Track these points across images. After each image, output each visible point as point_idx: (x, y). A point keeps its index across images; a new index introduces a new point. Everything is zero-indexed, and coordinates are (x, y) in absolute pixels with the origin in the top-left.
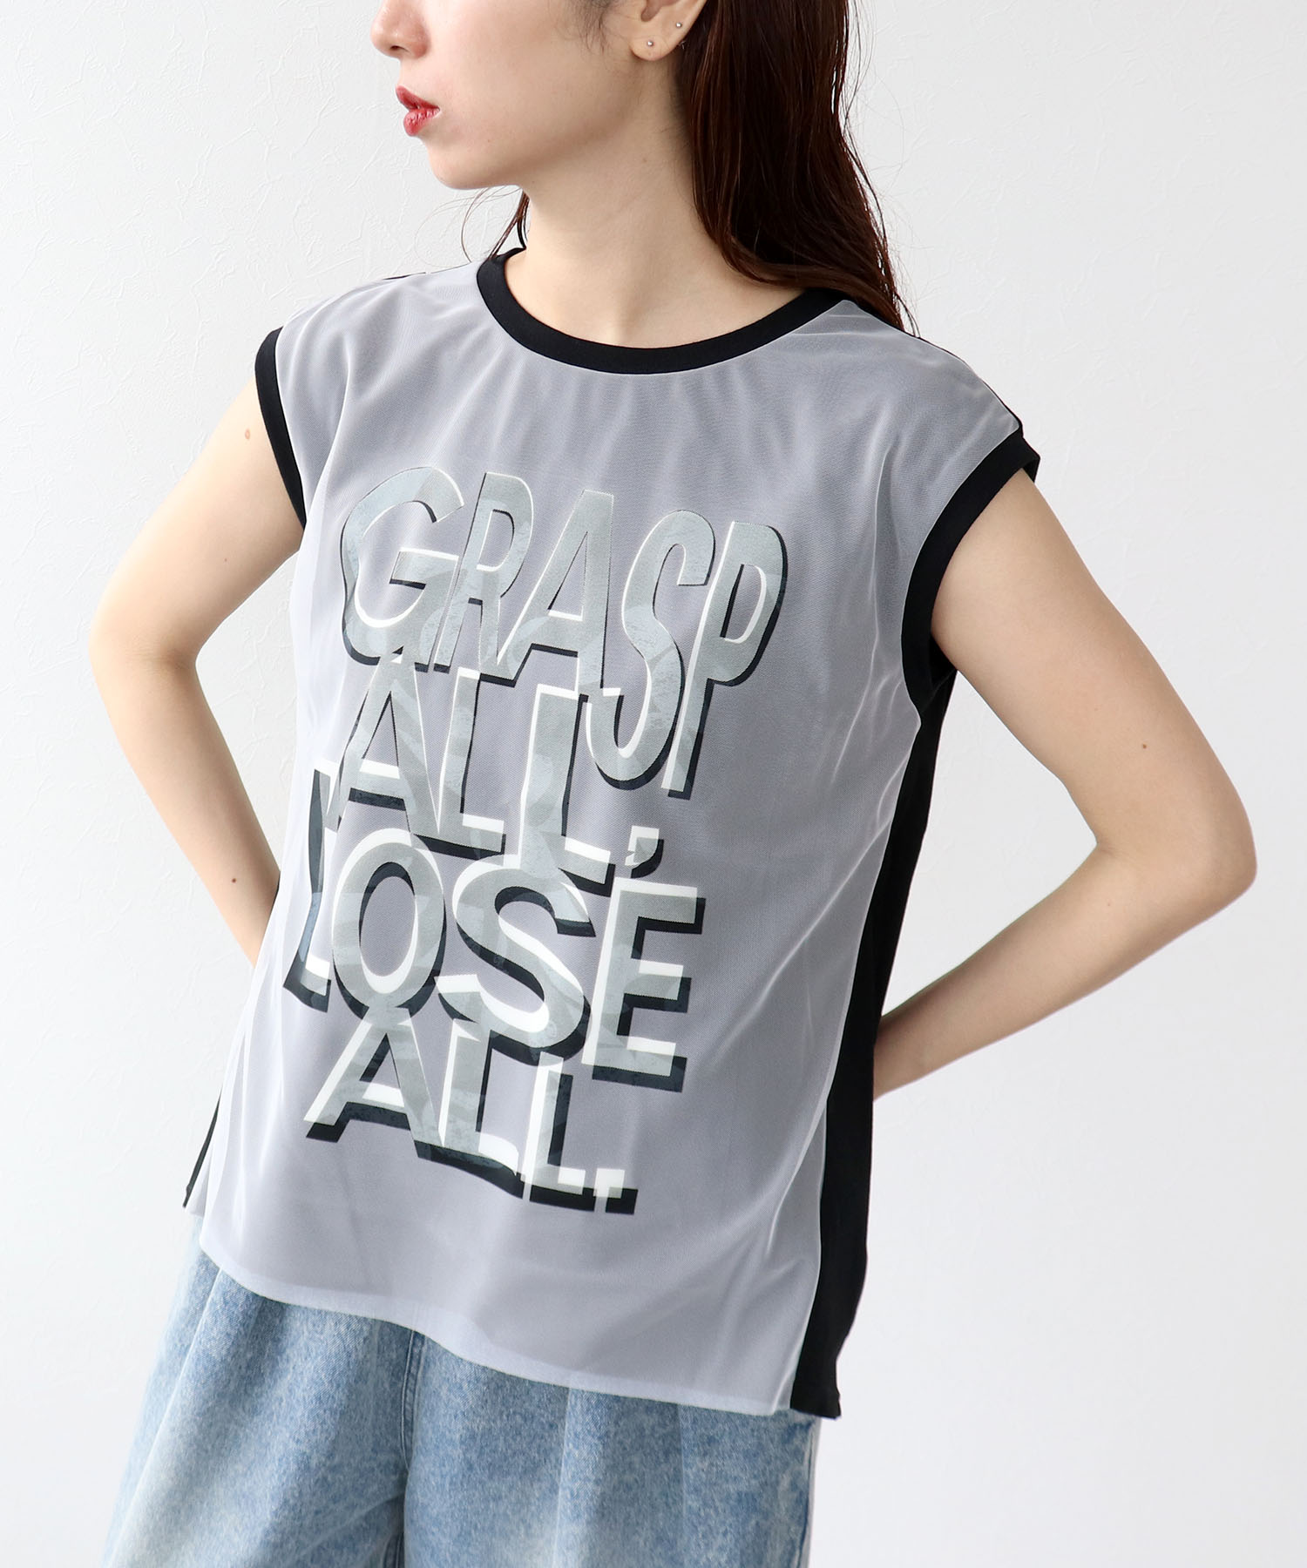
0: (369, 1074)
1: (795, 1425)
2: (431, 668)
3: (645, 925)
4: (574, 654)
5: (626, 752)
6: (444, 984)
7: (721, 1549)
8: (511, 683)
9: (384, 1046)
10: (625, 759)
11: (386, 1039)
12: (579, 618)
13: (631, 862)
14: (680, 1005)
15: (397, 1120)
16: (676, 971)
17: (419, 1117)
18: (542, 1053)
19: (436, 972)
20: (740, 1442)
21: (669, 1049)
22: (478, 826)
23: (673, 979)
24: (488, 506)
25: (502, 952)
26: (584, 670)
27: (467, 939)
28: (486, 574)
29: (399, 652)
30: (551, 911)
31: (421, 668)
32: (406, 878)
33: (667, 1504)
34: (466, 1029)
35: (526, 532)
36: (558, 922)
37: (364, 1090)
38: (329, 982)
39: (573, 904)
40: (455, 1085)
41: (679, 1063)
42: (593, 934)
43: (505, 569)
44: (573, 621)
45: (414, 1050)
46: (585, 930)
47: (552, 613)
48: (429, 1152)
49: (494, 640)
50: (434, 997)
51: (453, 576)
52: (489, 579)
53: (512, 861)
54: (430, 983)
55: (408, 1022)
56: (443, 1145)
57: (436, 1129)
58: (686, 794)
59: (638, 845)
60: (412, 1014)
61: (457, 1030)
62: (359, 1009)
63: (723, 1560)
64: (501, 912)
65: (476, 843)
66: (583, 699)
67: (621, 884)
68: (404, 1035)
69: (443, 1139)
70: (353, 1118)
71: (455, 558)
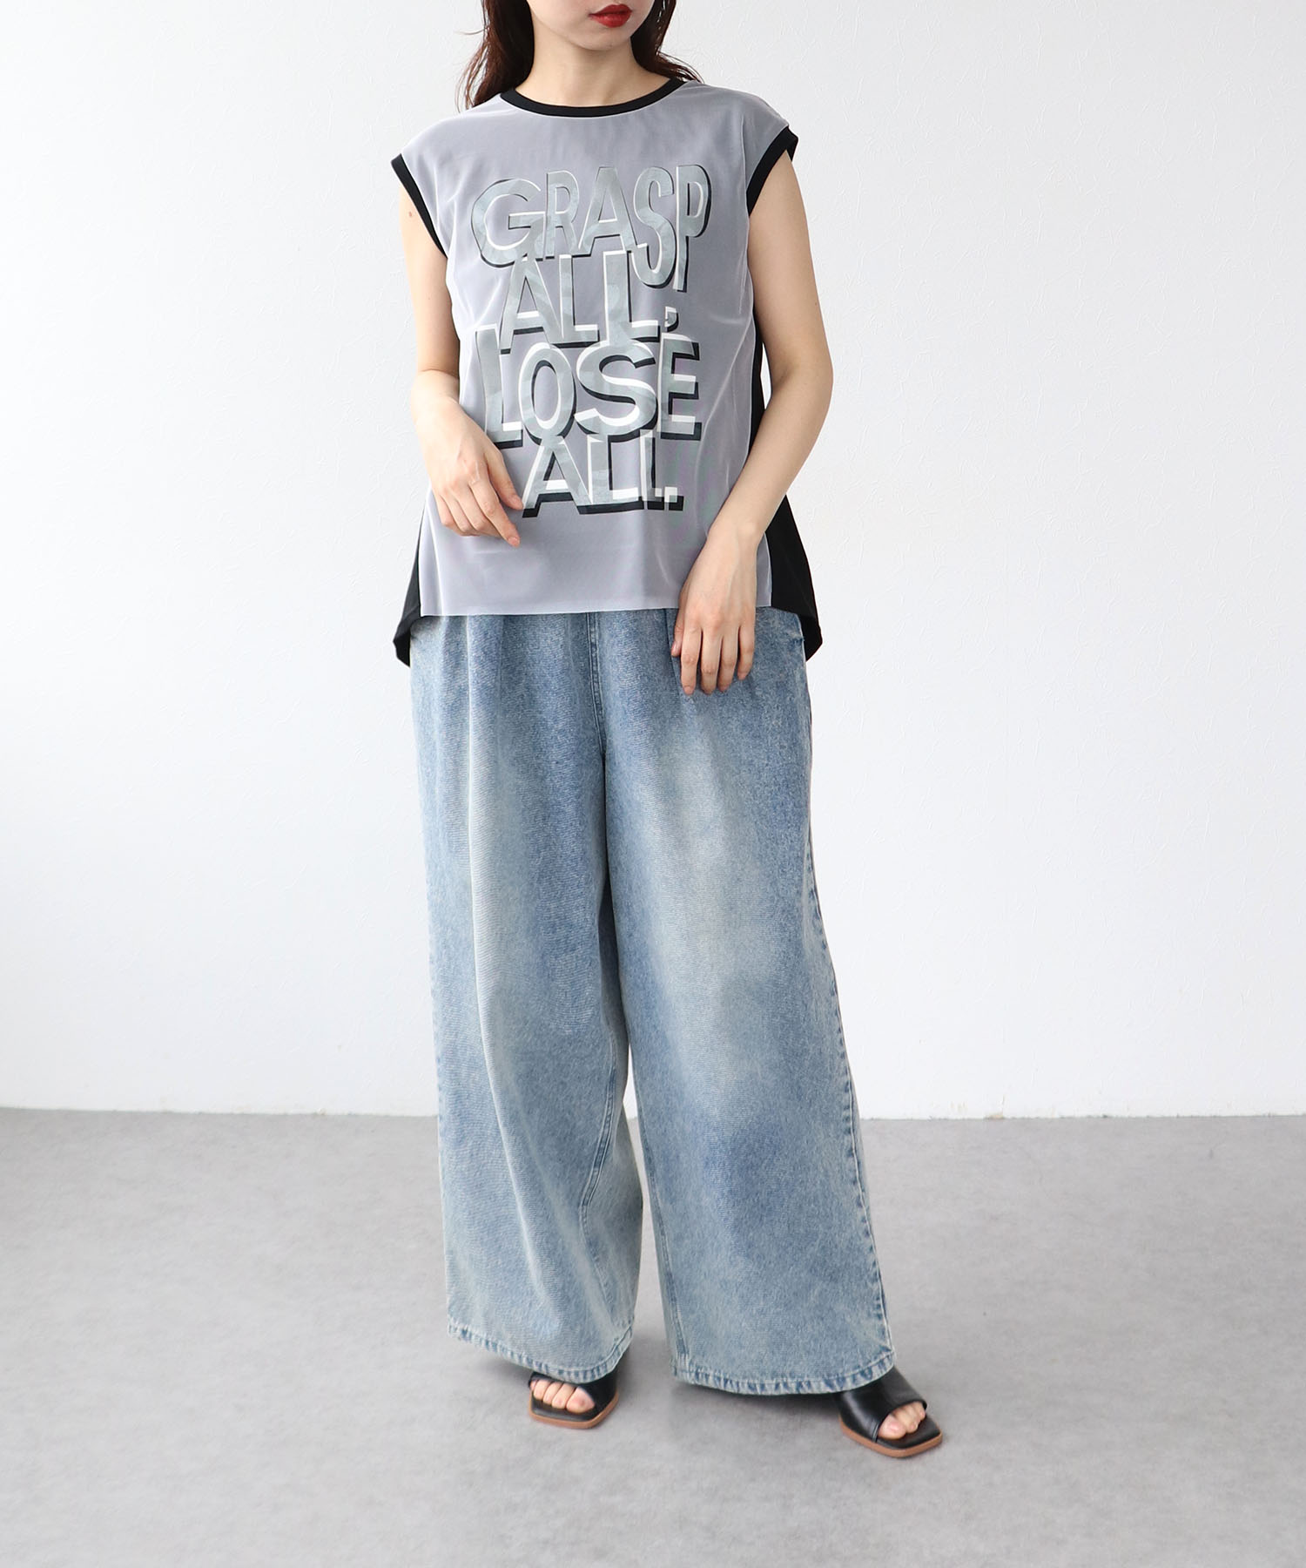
0: (547, 476)
1: (794, 640)
2: (544, 259)
3: (676, 355)
4: (619, 235)
5: (656, 271)
6: (579, 417)
7: (778, 718)
8: (589, 255)
9: (553, 458)
10: (655, 275)
11: (553, 455)
12: (616, 220)
13: (667, 325)
14: (695, 396)
15: (566, 497)
16: (693, 379)
17: (577, 492)
18: (641, 431)
19: (574, 411)
20: (767, 654)
21: (692, 419)
22: (585, 330)
23: (691, 383)
24: (553, 187)
25: (607, 392)
26: (626, 239)
27: (587, 390)
28: (561, 215)
29: (526, 255)
30: (630, 360)
31: (538, 260)
32: (550, 366)
33: (743, 704)
34: (595, 438)
35: (576, 194)
36: (635, 364)
37: (546, 485)
38: (522, 431)
39: (643, 351)
40: (593, 470)
41: (698, 426)
42: (654, 363)
43: (571, 211)
44: (612, 222)
45: (569, 457)
46: (651, 362)
47: (600, 221)
48: (585, 509)
49: (575, 239)
50: (574, 424)
51: (545, 219)
52: (564, 217)
53: (604, 344)
54: (572, 417)
55: (563, 442)
56: (592, 504)
57: (587, 496)
58: (685, 290)
59: (668, 316)
60: (564, 437)
61: (590, 439)
62: (537, 441)
63: (780, 723)
64: (603, 370)
65: (584, 339)
66: (629, 252)
67: (665, 336)
68: (562, 450)
69: (592, 500)
70: (543, 501)
71: (544, 213)
